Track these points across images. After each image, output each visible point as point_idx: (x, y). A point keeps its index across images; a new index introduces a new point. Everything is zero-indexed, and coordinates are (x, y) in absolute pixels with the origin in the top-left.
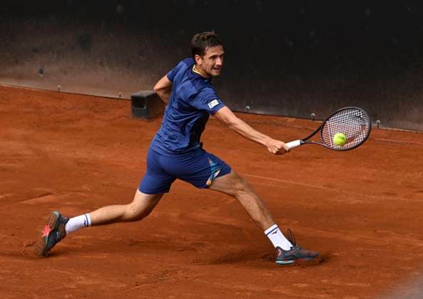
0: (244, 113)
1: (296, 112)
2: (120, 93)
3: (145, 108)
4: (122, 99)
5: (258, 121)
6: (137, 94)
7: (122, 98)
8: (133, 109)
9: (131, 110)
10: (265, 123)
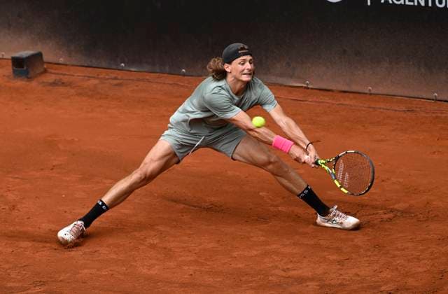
0: (118, 70)
1: (167, 68)
2: (3, 53)
3: (25, 68)
4: (5, 59)
5: (132, 78)
6: (17, 55)
7: (5, 57)
8: (13, 69)
9: (12, 70)
10: (138, 80)
